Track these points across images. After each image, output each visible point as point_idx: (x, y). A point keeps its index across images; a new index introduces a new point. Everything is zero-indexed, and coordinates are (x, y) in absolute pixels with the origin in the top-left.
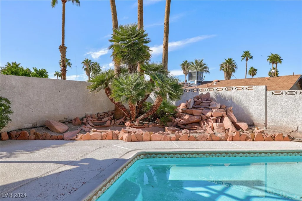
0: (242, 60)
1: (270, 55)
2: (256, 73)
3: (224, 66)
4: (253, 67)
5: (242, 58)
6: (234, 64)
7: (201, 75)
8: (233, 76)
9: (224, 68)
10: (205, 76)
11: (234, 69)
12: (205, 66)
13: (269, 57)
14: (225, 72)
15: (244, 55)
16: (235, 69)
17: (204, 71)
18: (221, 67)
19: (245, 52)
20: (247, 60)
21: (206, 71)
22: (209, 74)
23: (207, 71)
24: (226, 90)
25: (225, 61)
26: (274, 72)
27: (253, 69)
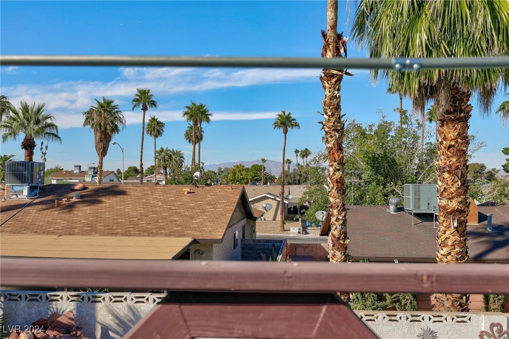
0: (134, 108)
1: (190, 105)
2: (162, 132)
3: (95, 116)
4: (156, 118)
5: (135, 103)
6: (116, 115)
7: (40, 170)
8: (114, 143)
9: (95, 121)
10: (47, 147)
11: (116, 126)
12: (49, 121)
13: (186, 110)
14: (96, 131)
15: (138, 97)
16: (120, 126)
17: (47, 133)
18: (87, 119)
19: (140, 91)
20: (145, 109)
21: (50, 134)
22: (58, 140)
23: (53, 134)
24: (113, 301)
25: (96, 105)
26: (198, 175)
27: (156, 123)
